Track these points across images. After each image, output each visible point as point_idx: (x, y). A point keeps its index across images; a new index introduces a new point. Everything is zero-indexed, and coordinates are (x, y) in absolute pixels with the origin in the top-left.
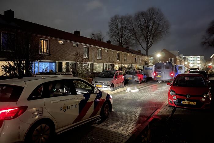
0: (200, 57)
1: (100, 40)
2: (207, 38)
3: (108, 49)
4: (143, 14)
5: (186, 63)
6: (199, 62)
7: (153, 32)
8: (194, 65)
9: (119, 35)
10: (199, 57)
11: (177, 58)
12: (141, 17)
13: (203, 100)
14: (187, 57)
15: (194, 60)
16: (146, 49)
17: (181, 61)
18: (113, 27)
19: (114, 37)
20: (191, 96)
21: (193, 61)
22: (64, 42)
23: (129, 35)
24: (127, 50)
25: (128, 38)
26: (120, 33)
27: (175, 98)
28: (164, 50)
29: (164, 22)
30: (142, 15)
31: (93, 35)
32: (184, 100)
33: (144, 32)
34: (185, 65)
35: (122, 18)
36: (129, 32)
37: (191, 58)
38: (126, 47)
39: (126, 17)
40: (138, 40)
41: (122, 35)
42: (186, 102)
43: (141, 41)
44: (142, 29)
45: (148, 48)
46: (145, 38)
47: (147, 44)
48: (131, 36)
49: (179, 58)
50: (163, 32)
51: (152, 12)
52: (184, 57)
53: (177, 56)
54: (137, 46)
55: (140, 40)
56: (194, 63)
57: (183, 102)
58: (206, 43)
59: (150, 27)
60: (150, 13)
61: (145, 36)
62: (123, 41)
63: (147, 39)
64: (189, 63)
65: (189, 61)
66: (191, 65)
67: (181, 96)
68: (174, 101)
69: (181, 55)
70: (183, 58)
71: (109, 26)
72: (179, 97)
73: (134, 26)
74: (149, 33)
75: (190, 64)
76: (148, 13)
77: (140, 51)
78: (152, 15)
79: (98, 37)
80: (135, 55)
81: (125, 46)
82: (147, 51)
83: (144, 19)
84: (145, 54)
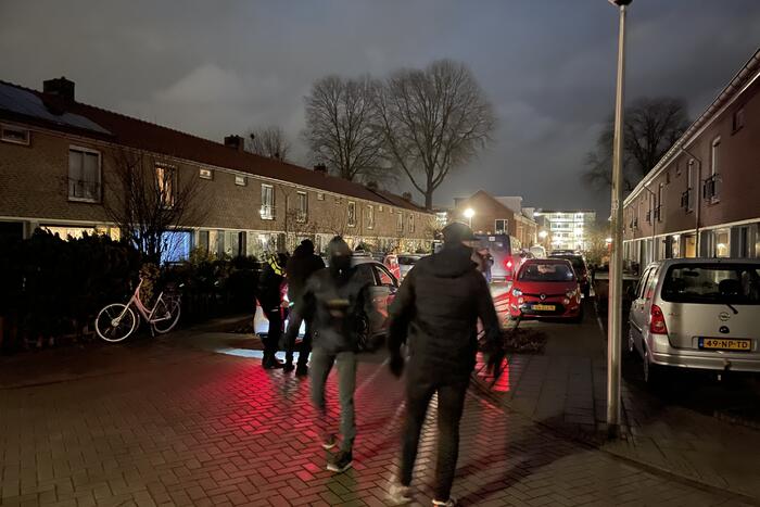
0: (585, 217)
1: (277, 155)
2: (600, 160)
3: (327, 192)
4: (417, 79)
5: (543, 234)
6: (580, 231)
7: (446, 137)
8: (566, 239)
9: (339, 142)
10: (582, 214)
11: (518, 218)
12: (409, 88)
13: (567, 301)
14: (547, 215)
15: (566, 226)
16: (425, 189)
17: (528, 229)
18: (320, 117)
19: (324, 149)
20: (547, 296)
21: (564, 229)
22: (213, 172)
23: (374, 143)
24: (372, 193)
25: (370, 152)
26: (343, 136)
27: (521, 300)
28: (481, 192)
29: (481, 108)
30: (413, 81)
31: (252, 136)
32: (536, 303)
33: (421, 136)
34: (539, 240)
35: (351, 86)
36: (371, 135)
37: (558, 218)
38: (370, 184)
39: (363, 84)
40: (400, 160)
41: (348, 140)
42: (541, 307)
43: (409, 164)
44: (413, 127)
45: (431, 186)
46: (423, 154)
47: (430, 175)
48: (377, 146)
49: (524, 220)
50: (474, 137)
51: (442, 74)
52: (536, 214)
53: (518, 213)
54: (398, 177)
55: (408, 162)
56: (566, 235)
57: (535, 307)
58: (598, 175)
59: (439, 120)
60: (436, 76)
61: (424, 148)
62: (352, 161)
63: (430, 159)
64: (551, 234)
65: (552, 229)
66: (558, 242)
67: (532, 297)
68: (520, 306)
69: (529, 210)
70: (536, 218)
71: (309, 110)
72: (528, 299)
73: (387, 115)
74: (434, 140)
75: (554, 238)
76: (433, 76)
77: (409, 195)
78: (443, 84)
79: (269, 145)
80: (396, 208)
81: (359, 178)
82: (428, 195)
83: (421, 95)
84: (424, 205)
